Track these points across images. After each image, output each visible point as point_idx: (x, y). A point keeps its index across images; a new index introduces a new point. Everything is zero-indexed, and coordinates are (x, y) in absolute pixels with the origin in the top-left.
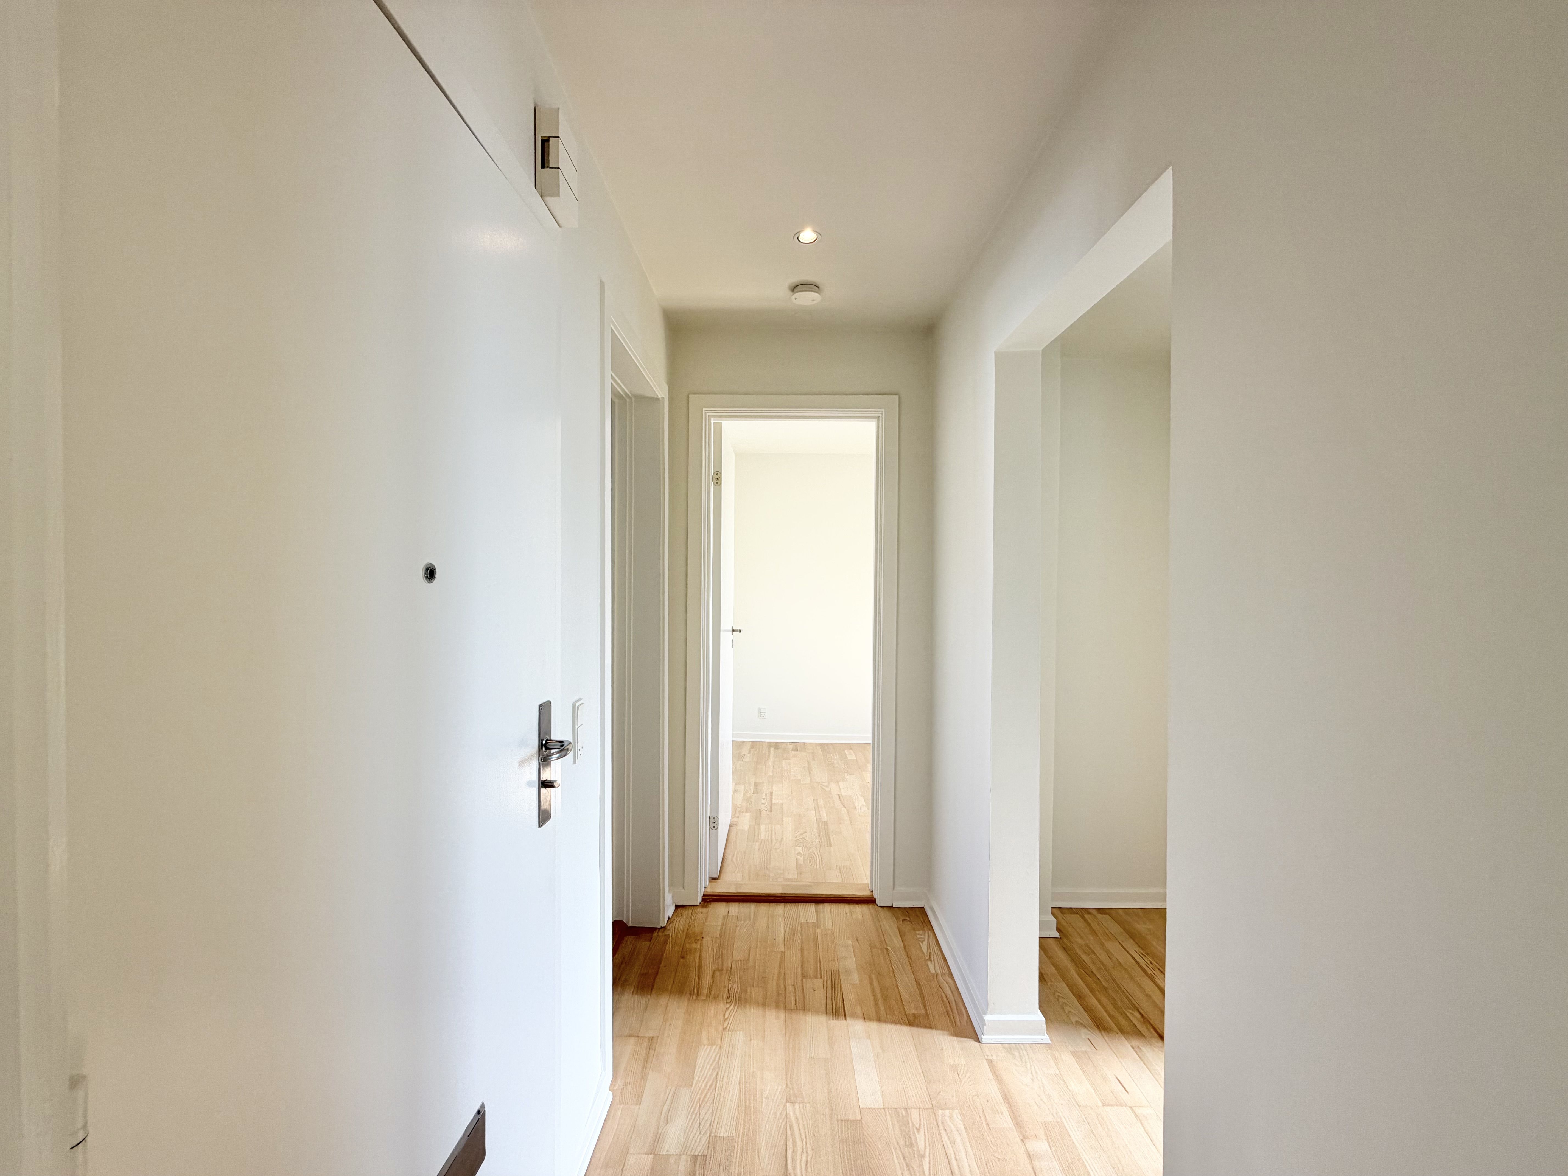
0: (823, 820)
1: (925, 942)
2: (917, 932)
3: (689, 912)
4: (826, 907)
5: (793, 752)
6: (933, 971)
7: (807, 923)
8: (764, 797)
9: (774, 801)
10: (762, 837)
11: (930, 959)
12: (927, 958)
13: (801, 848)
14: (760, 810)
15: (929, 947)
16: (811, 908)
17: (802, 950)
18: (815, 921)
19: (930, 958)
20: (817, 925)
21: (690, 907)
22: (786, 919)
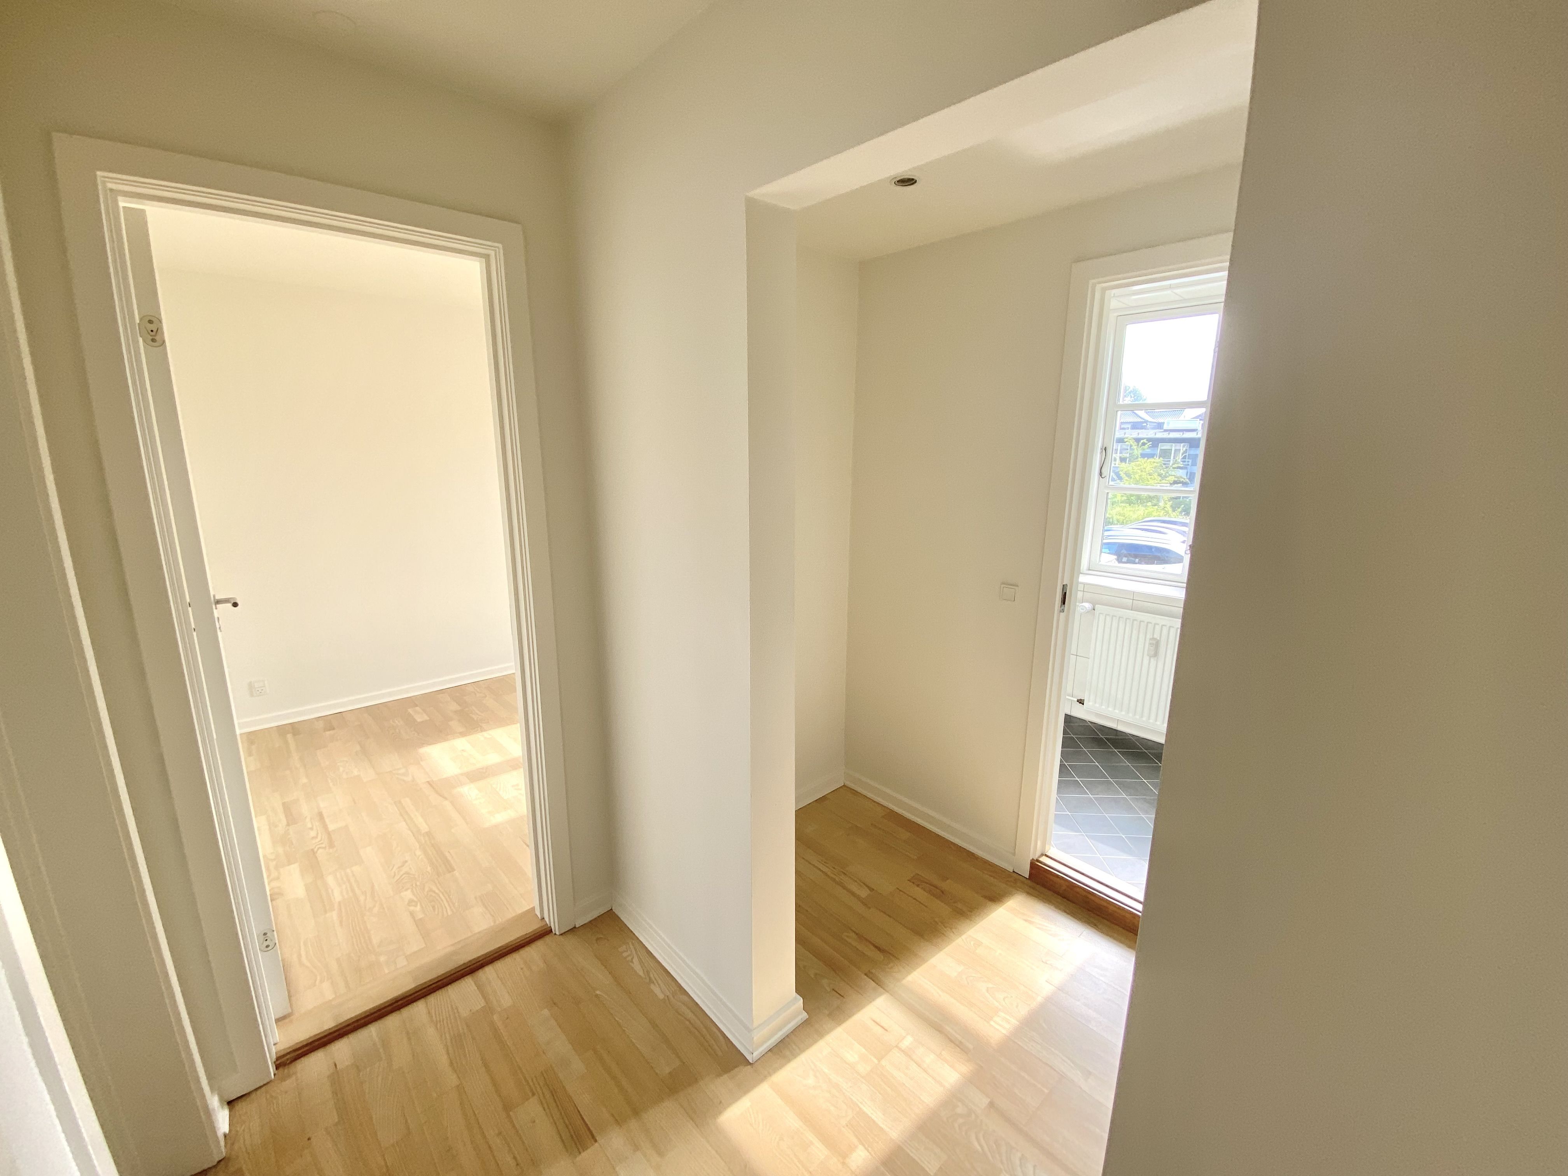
0: (423, 832)
1: (635, 960)
2: (620, 950)
3: (261, 1098)
4: (488, 973)
5: (328, 733)
6: (661, 996)
7: (473, 1013)
8: (309, 825)
9: (331, 827)
10: (337, 896)
11: (651, 981)
12: (648, 981)
13: (409, 891)
14: (312, 850)
15: (641, 962)
16: (467, 985)
17: (486, 1066)
18: (482, 1003)
19: (650, 978)
20: (488, 1010)
21: (259, 1092)
22: (438, 1026)
